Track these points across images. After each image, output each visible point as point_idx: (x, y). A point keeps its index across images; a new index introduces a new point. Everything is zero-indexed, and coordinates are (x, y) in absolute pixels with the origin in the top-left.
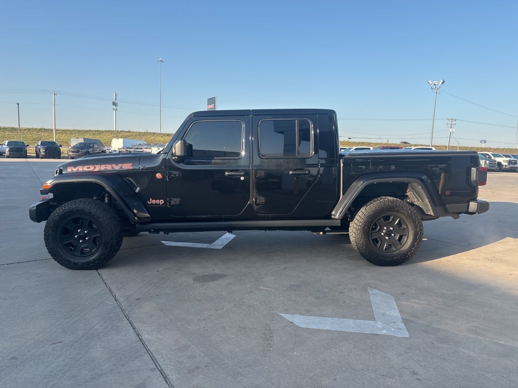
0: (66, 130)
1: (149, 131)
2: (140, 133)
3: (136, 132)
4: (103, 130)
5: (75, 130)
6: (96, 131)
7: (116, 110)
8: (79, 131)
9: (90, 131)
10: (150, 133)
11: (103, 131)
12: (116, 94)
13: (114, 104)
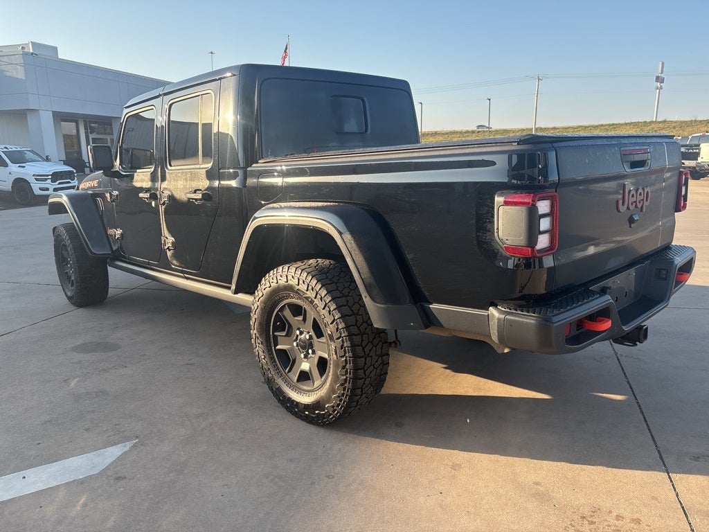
0: (568, 128)
1: (700, 118)
2: (682, 122)
3: (676, 122)
4: (622, 122)
5: (580, 126)
6: (610, 125)
7: (661, 88)
8: (586, 127)
9: (602, 125)
10: (701, 121)
11: (621, 125)
12: (663, 64)
13: (659, 79)
